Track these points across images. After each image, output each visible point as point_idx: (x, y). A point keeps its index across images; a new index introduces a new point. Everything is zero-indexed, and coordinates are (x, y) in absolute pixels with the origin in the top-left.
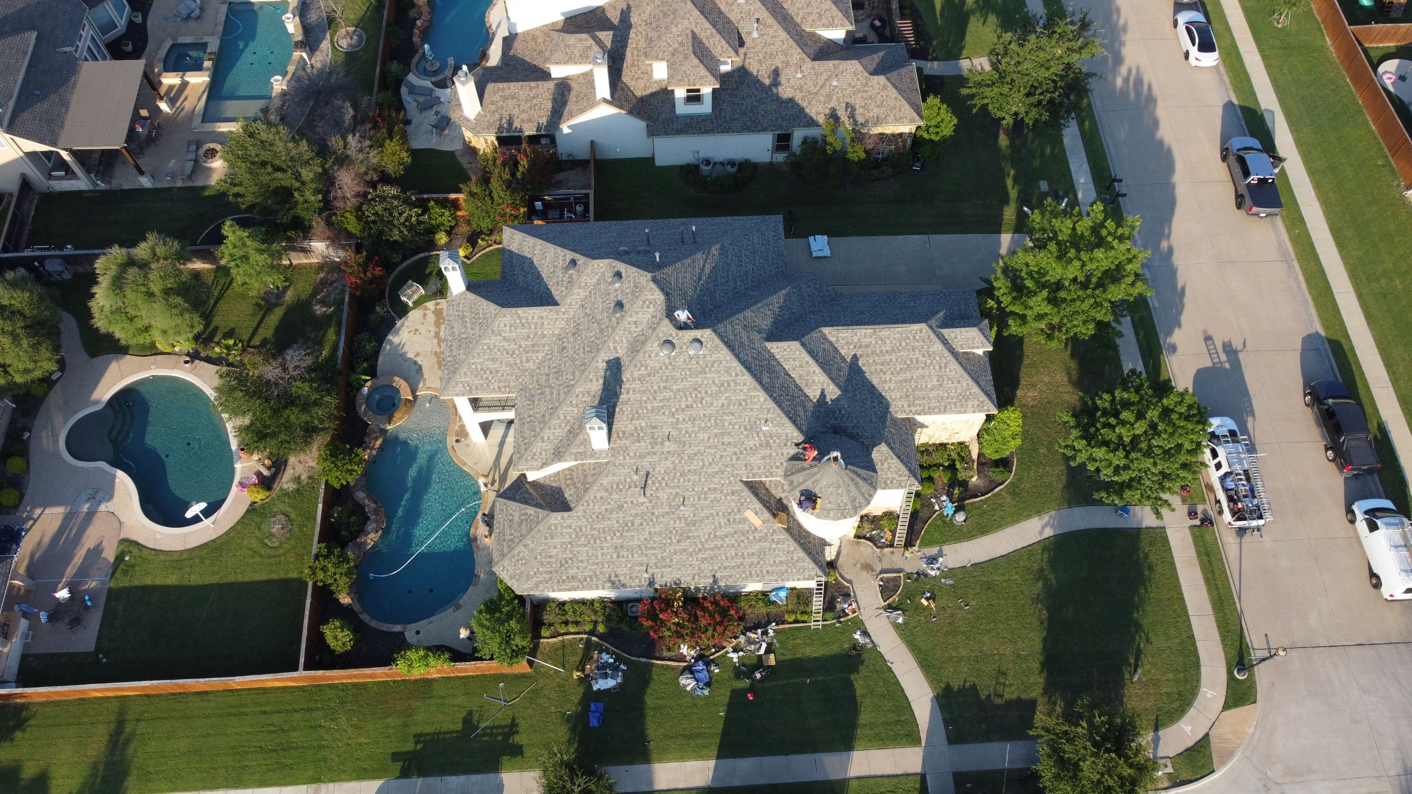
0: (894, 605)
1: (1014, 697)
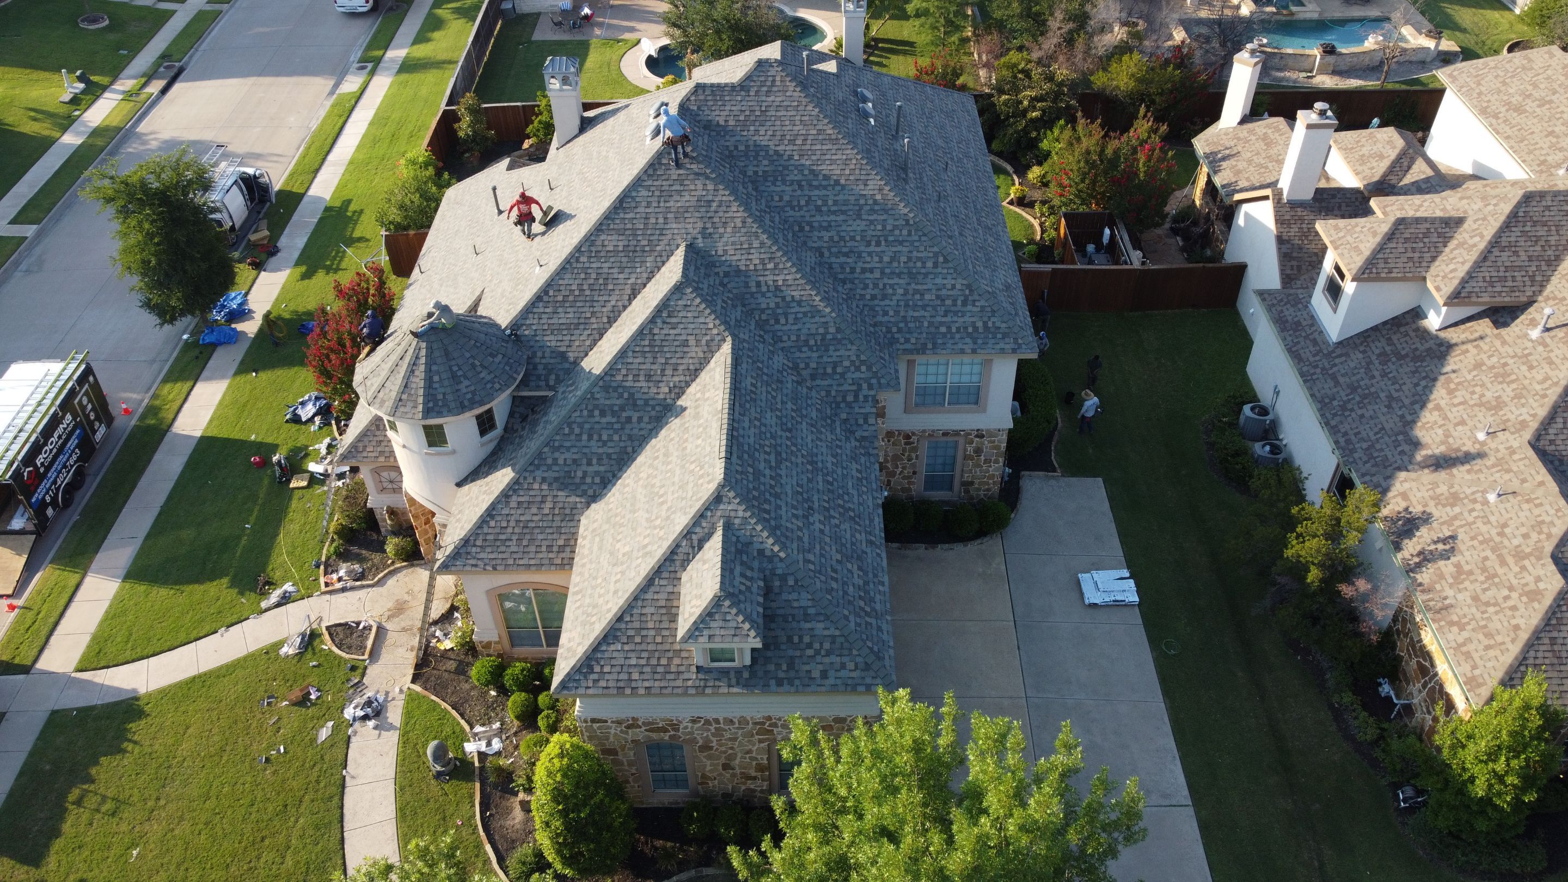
0: (315, 643)
1: (67, 827)
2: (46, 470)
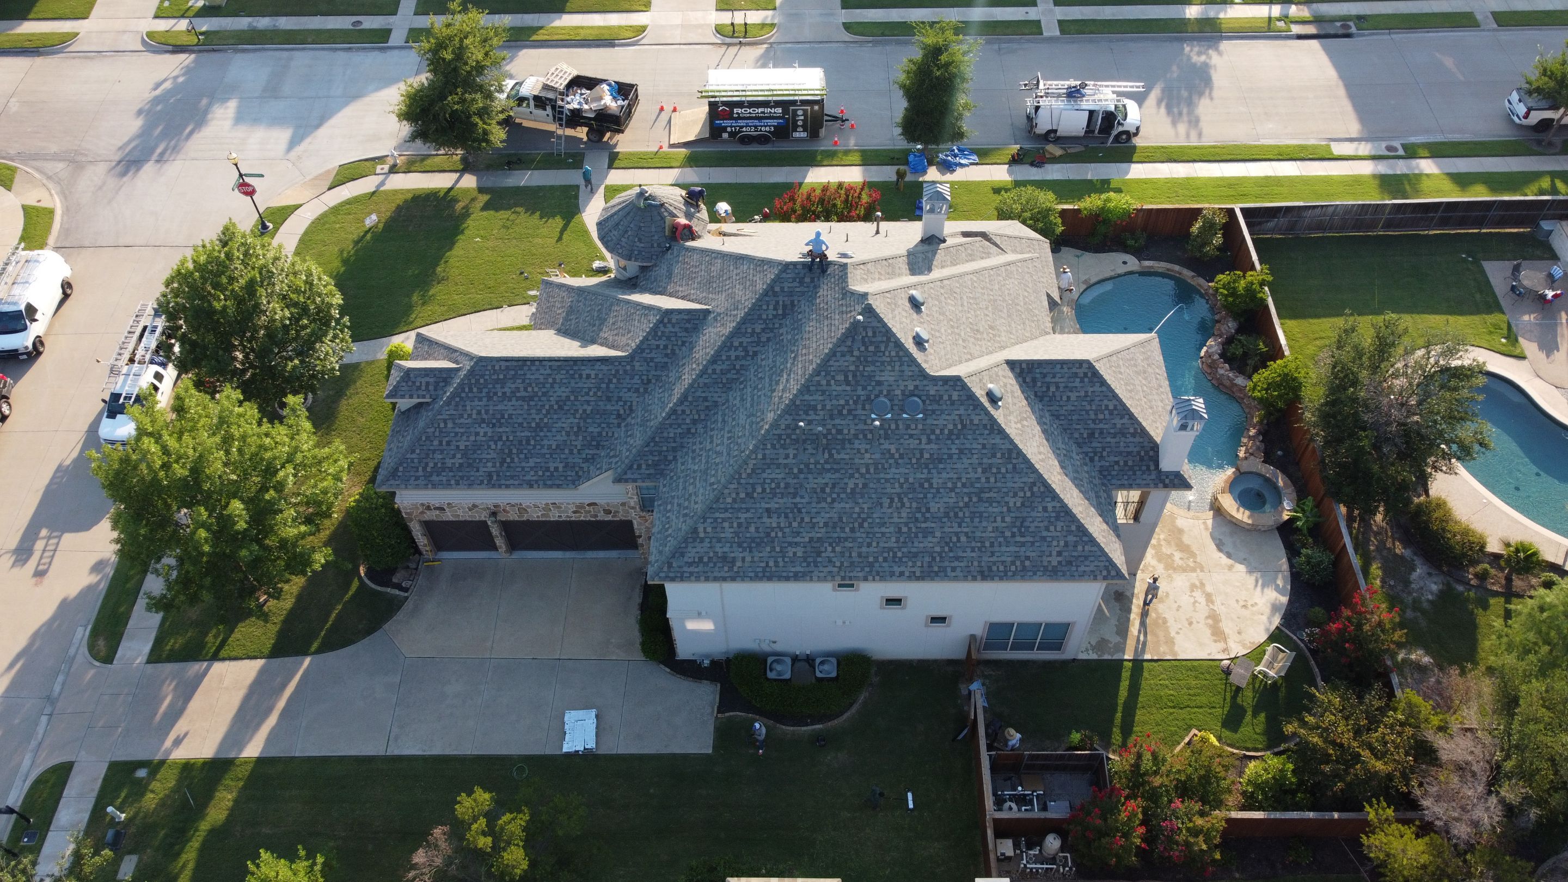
1: (502, 212)
2: (739, 118)
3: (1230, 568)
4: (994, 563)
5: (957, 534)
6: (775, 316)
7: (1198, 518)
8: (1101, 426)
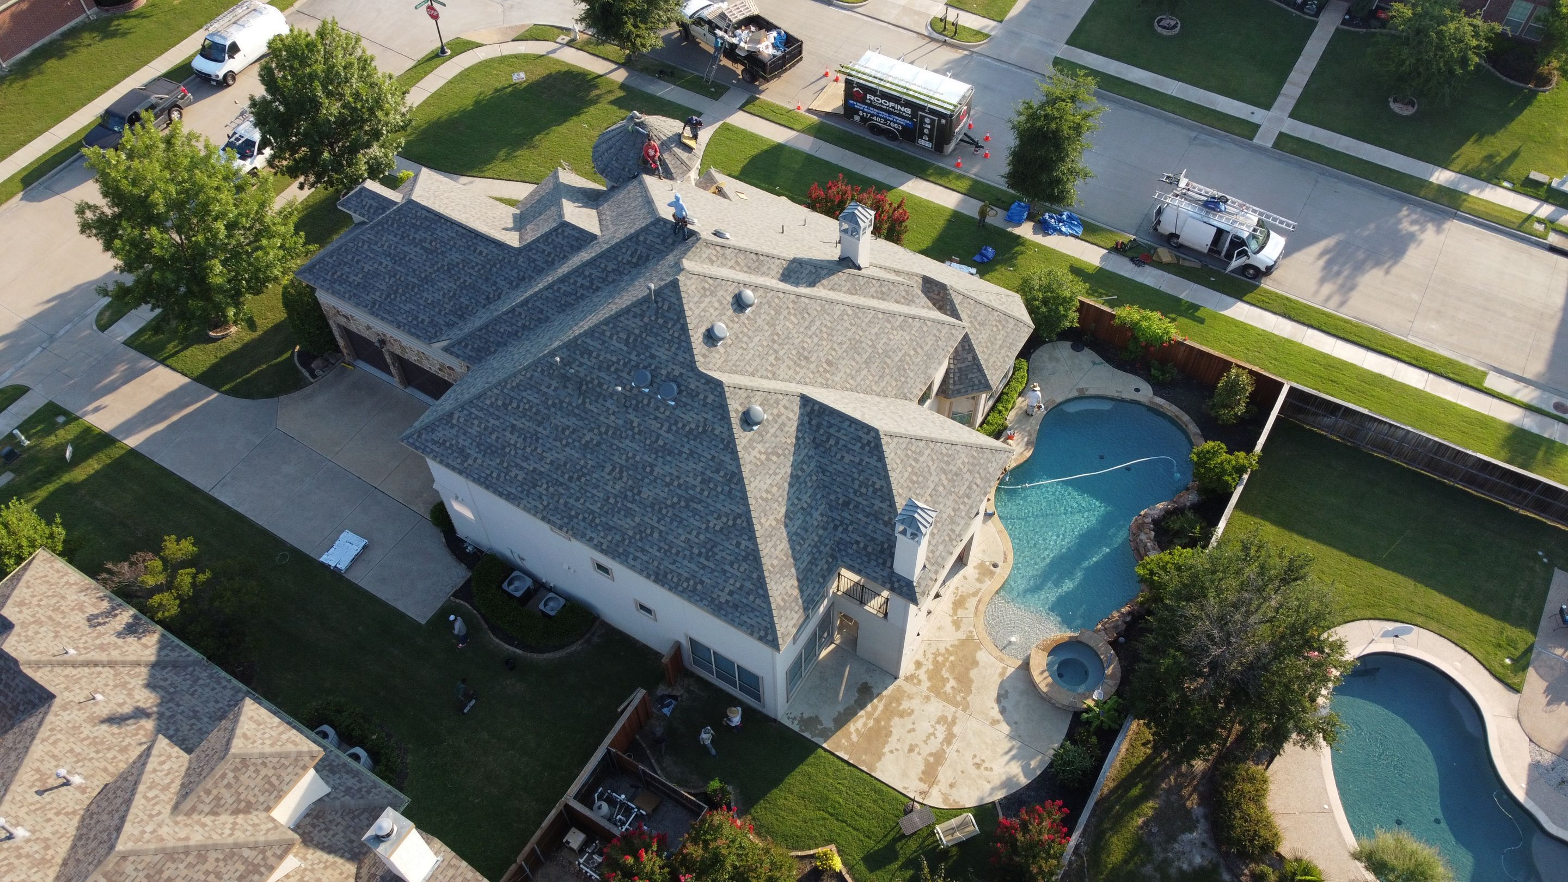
2: (871, 105)
3: (994, 722)
4: (672, 571)
5: (653, 527)
6: (629, 262)
7: (1002, 660)
8: (860, 500)
